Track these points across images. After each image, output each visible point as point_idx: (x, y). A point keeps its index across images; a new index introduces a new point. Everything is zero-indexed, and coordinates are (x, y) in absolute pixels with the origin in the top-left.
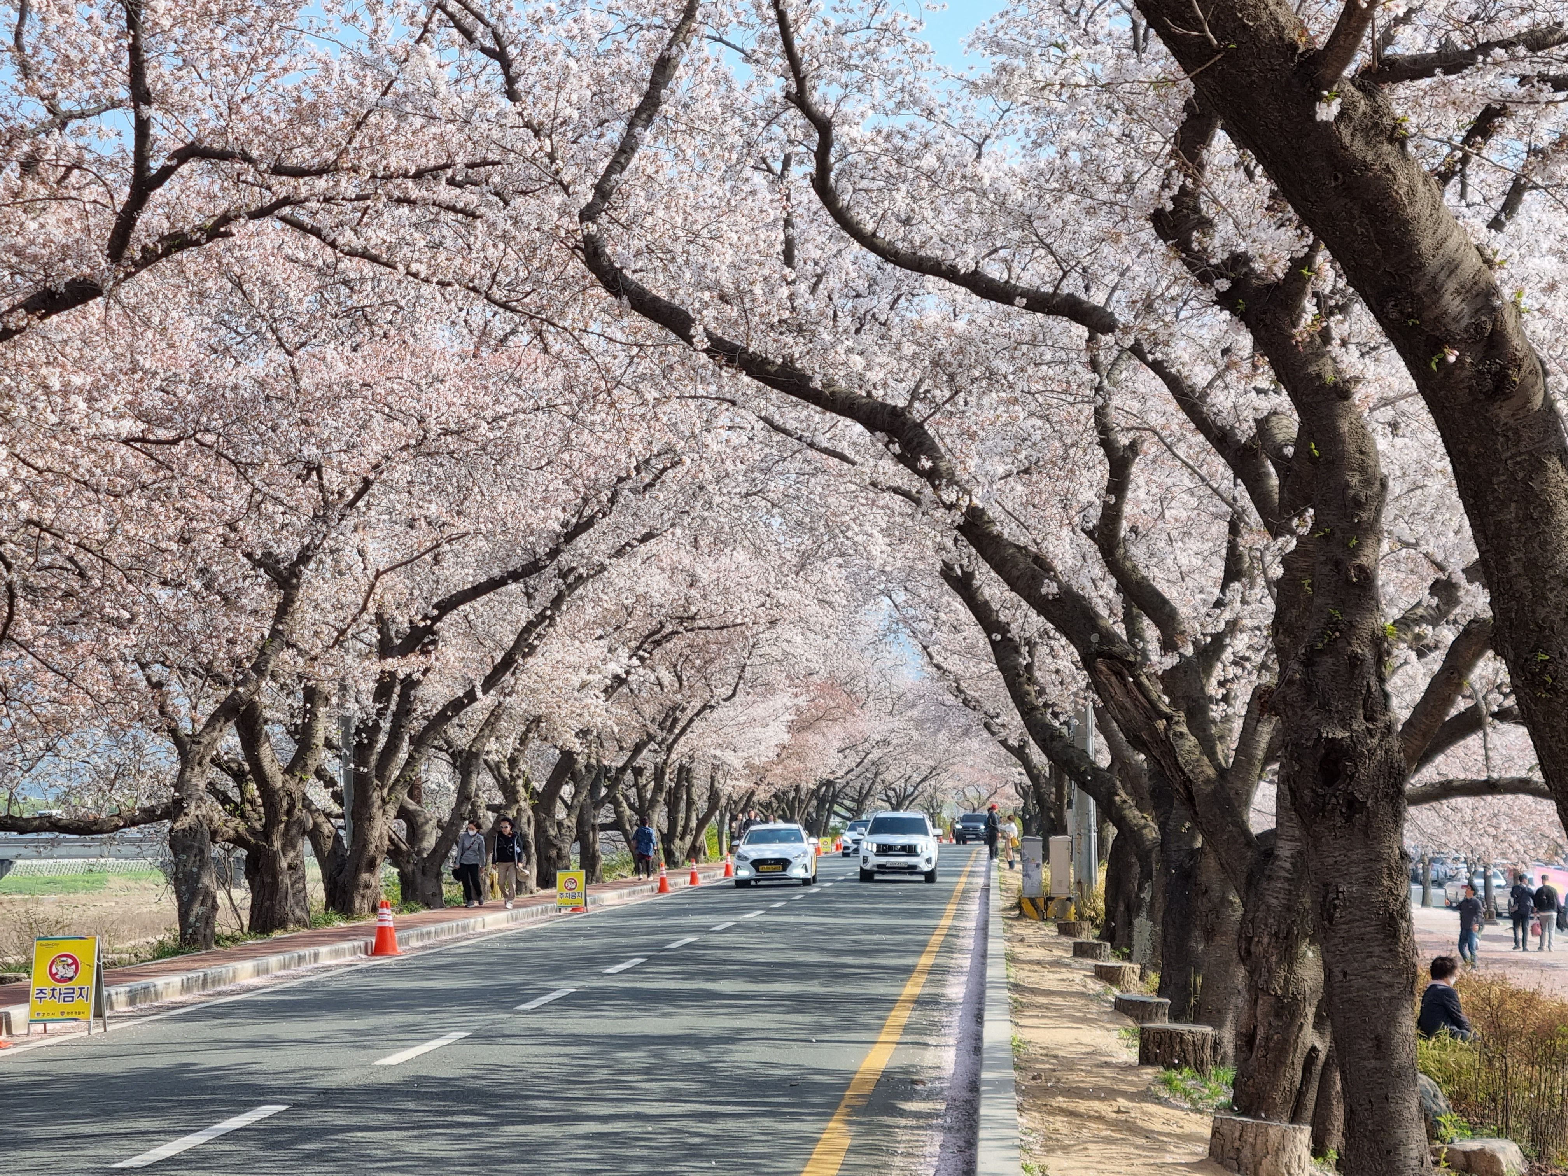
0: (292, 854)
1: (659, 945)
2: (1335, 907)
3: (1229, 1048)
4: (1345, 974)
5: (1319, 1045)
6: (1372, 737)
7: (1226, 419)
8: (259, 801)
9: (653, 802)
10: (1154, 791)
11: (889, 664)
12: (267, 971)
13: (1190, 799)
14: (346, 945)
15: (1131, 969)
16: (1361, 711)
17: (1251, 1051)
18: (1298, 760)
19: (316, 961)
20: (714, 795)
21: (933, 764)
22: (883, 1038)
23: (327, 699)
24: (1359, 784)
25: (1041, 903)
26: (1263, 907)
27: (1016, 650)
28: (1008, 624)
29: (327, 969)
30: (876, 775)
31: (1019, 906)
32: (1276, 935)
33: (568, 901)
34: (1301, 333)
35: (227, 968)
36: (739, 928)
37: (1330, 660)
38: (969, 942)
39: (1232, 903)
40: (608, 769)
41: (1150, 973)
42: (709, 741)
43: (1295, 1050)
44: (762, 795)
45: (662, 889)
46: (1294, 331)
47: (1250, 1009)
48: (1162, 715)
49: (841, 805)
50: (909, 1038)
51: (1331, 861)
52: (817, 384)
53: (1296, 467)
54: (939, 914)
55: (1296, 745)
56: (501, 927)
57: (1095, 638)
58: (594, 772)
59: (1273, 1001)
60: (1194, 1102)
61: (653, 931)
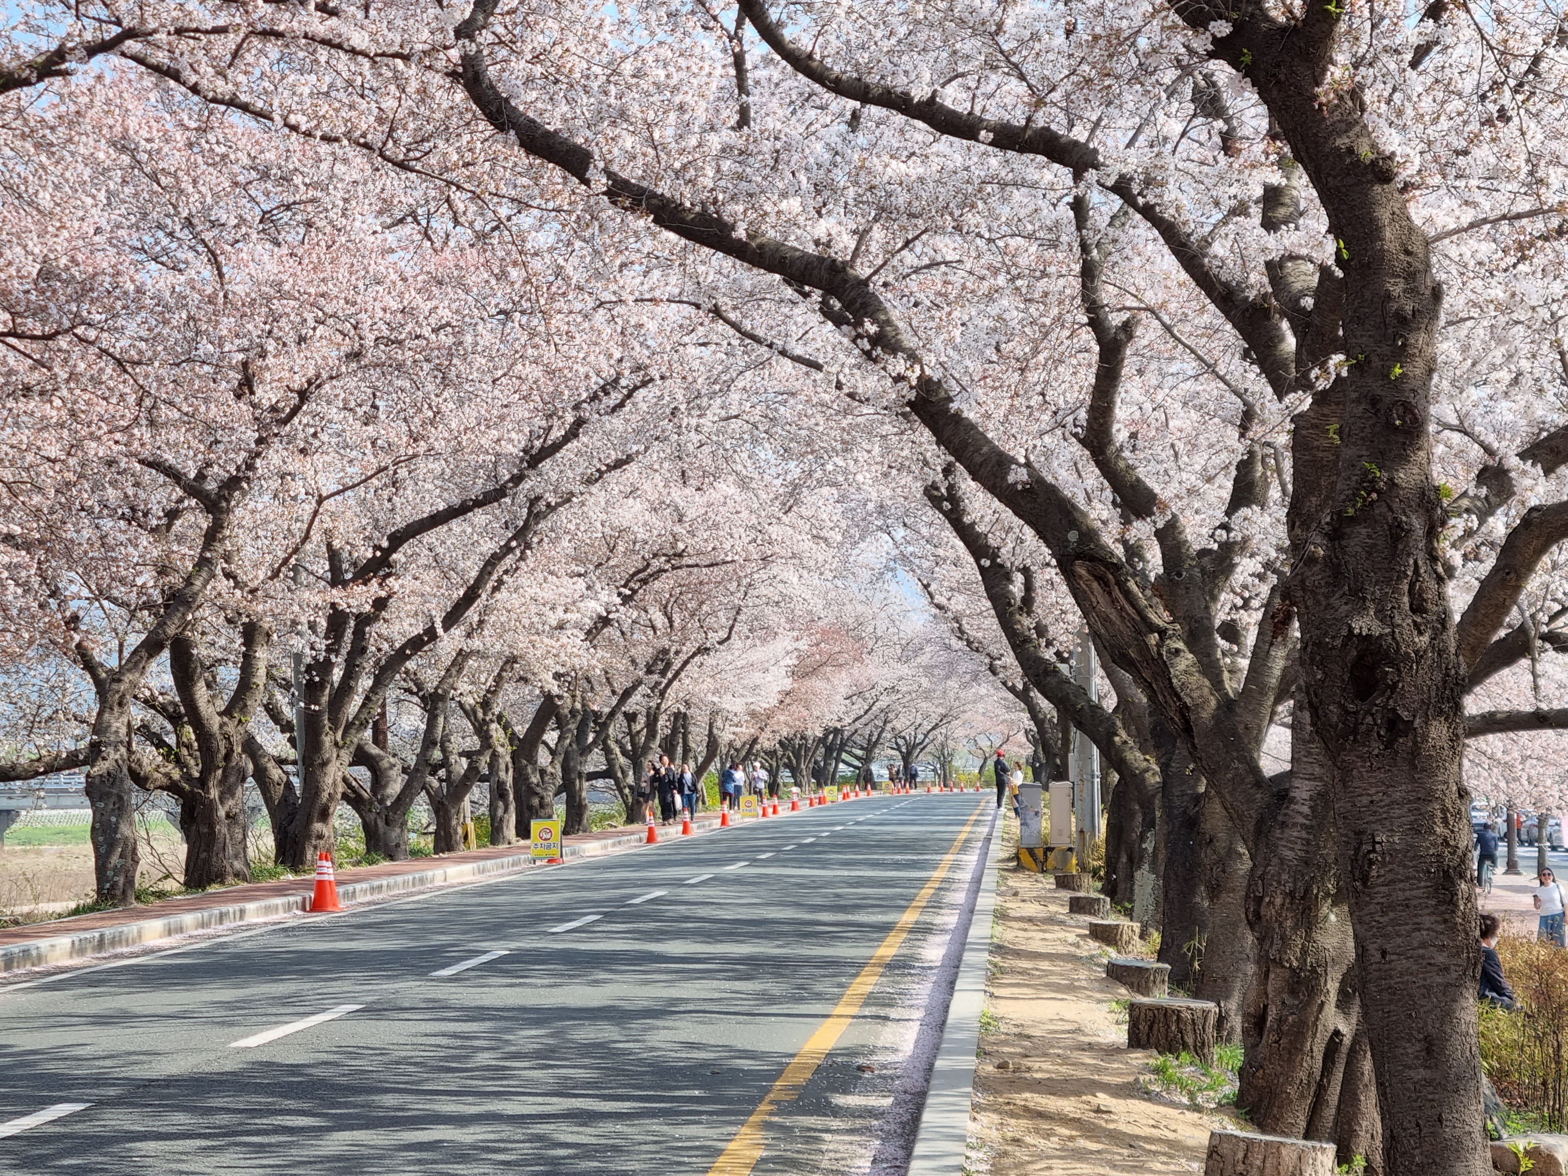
0: (231, 802)
1: (621, 901)
2: (1371, 863)
3: (1236, 1022)
4: (1384, 953)
5: (1344, 1028)
6: (1420, 633)
7: (1230, 273)
8: (196, 744)
9: (646, 749)
10: (1155, 728)
11: (898, 609)
12: (180, 930)
13: (1188, 729)
14: (279, 901)
15: (1129, 926)
16: (1406, 599)
17: (1261, 1035)
18: (1322, 665)
19: (241, 918)
20: (712, 744)
21: (943, 711)
22: (839, 1010)
23: (268, 635)
24: (1403, 697)
25: (1040, 854)
26: (1275, 861)
27: (1008, 578)
28: (999, 548)
29: (250, 927)
30: (885, 722)
31: (1017, 857)
32: (1292, 894)
33: (543, 852)
34: (1326, 94)
35: (132, 928)
36: (716, 880)
37: (1364, 531)
38: (959, 897)
39: (1240, 855)
40: (597, 715)
41: (1152, 930)
42: (704, 686)
43: (1314, 1035)
44: (767, 742)
45: (651, 839)
46: (1318, 90)
47: (1260, 984)
48: (1152, 628)
49: (850, 753)
50: (867, 1011)
51: (1365, 800)
52: (740, 233)
53: (1317, 321)
54: (935, 866)
55: (1319, 644)
56: (464, 880)
57: (1073, 536)
58: (579, 718)
59: (1287, 974)
60: (1192, 1096)
61: (620, 884)
